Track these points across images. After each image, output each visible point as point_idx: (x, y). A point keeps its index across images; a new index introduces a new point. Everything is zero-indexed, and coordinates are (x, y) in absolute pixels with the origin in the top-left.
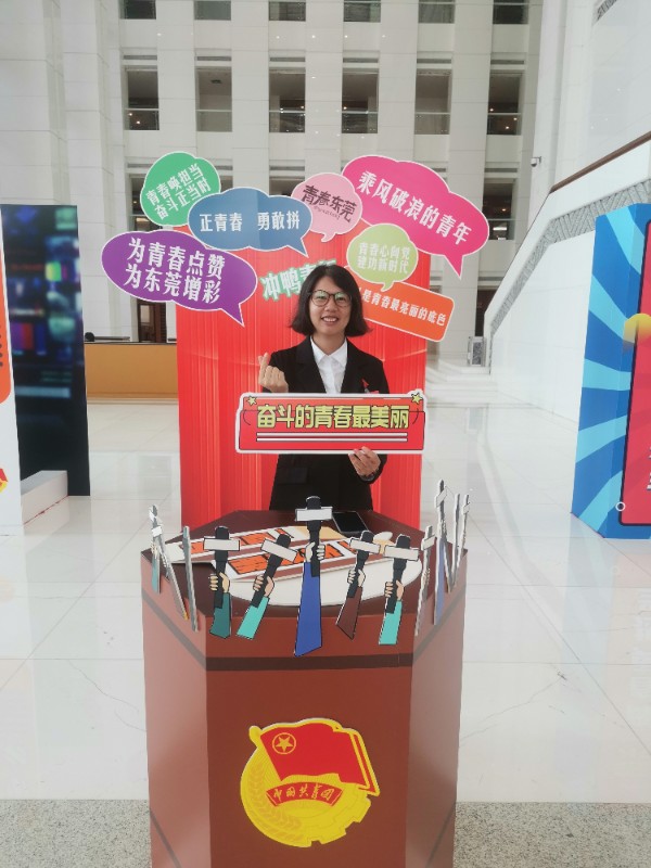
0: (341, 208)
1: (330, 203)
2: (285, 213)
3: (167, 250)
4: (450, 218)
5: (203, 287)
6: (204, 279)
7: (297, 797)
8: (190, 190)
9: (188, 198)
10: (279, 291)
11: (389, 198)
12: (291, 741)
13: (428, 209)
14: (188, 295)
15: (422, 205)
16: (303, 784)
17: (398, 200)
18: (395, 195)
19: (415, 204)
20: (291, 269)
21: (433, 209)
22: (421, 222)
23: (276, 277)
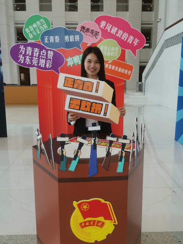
0: (94, 34)
1: (90, 32)
2: (74, 36)
3: (33, 49)
4: (132, 37)
5: (46, 62)
6: (46, 60)
7: (89, 225)
8: (41, 28)
9: (40, 31)
10: (73, 64)
11: (111, 30)
12: (87, 206)
13: (124, 34)
14: (41, 65)
15: (122, 32)
16: (91, 221)
17: (114, 30)
18: (113, 29)
19: (120, 32)
20: (77, 56)
21: (126, 34)
22: (122, 38)
23: (71, 59)
